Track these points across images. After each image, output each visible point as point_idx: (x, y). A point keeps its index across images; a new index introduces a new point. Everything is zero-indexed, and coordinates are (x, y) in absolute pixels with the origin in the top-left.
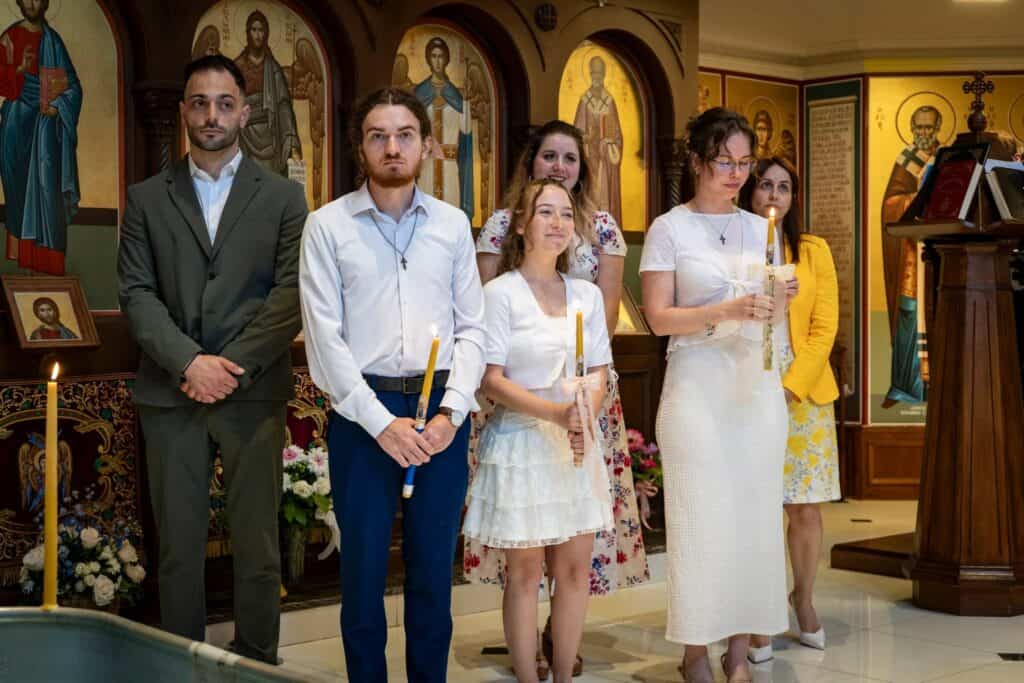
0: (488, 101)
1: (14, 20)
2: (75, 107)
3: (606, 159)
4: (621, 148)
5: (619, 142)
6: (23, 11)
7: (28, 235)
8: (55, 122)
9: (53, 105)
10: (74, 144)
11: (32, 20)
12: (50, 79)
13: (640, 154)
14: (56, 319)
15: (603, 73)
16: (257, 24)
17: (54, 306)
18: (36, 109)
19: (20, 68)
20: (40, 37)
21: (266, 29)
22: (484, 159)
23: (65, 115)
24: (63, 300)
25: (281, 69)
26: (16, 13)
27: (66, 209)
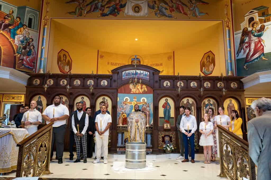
0: (216, 105)
2: (170, 109)
7: (166, 119)
8: (168, 110)
9: (168, 109)
10: (170, 112)
12: (168, 107)
14: (168, 127)
15: (231, 101)
17: (168, 125)
18: (167, 109)
19: (165, 106)
20: (167, 103)
21: (189, 100)
22: (216, 111)
24: (169, 125)
25: (190, 104)
26: (165, 102)
27: (169, 117)
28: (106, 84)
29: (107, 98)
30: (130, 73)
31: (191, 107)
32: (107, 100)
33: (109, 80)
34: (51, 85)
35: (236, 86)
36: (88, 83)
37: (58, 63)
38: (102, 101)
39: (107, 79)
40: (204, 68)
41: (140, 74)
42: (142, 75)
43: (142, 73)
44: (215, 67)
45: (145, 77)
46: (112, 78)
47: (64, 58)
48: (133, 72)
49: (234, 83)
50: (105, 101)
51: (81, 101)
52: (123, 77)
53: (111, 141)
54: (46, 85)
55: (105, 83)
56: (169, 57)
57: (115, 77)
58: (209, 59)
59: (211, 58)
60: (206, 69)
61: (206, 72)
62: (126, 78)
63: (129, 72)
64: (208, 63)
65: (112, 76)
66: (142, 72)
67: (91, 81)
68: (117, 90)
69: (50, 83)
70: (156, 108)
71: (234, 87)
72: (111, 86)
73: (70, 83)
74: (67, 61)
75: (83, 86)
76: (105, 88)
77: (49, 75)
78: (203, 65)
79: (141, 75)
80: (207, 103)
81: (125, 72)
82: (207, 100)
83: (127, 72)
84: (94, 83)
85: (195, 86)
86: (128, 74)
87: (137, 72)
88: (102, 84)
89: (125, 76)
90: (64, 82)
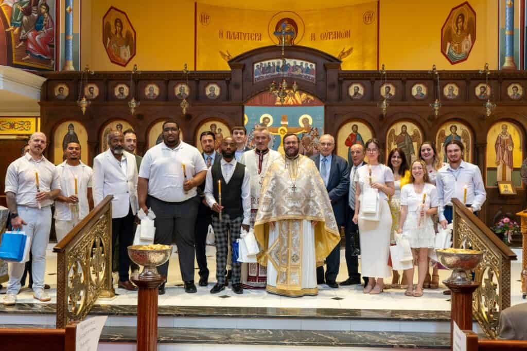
0: (469, 138)
1: (350, 133)
3: (507, 150)
4: (513, 147)
5: (512, 145)
6: (353, 130)
11: (355, 132)
12: (358, 143)
13: (520, 148)
16: (404, 127)
19: (352, 141)
20: (356, 135)
21: (406, 128)
25: (410, 136)
30: (271, 65)
31: (412, 142)
32: (220, 130)
33: (224, 83)
34: (94, 97)
35: (520, 92)
36: (177, 91)
37: (105, 42)
39: (219, 82)
40: (449, 44)
41: (296, 67)
42: (300, 70)
43: (299, 67)
44: (475, 43)
45: (305, 74)
46: (231, 79)
47: (117, 28)
48: (279, 63)
49: (515, 87)
50: (217, 131)
52: (255, 77)
55: (214, 90)
56: (367, 17)
57: (238, 77)
58: (463, 21)
59: (466, 20)
60: (453, 48)
61: (454, 54)
62: (263, 77)
63: (269, 63)
64: (459, 31)
65: (230, 74)
66: (298, 62)
67: (183, 86)
68: (243, 107)
69: (92, 93)
72: (228, 98)
73: (137, 94)
74: (124, 36)
75: (166, 99)
76: (214, 102)
77: (89, 74)
78: (447, 37)
79: (297, 70)
80: (448, 133)
81: (259, 64)
82: (448, 127)
83: (265, 64)
84: (190, 91)
85: (423, 94)
86: (267, 68)
87: (287, 63)
88: (208, 92)
89: (260, 74)
90: (122, 90)
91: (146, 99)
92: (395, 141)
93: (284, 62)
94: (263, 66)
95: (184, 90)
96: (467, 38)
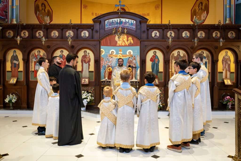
2: (159, 62)
3: (228, 63)
4: (230, 62)
5: (230, 61)
6: (154, 54)
8: (157, 64)
9: (156, 62)
10: (159, 66)
12: (156, 60)
13: (234, 62)
14: (156, 82)
15: (227, 53)
16: (179, 52)
18: (155, 63)
19: (153, 59)
20: (156, 56)
21: (180, 53)
22: (209, 64)
23: (158, 63)
24: (157, 80)
25: (181, 57)
26: (153, 54)
27: (158, 72)
28: (87, 35)
29: (88, 51)
30: (114, 21)
32: (89, 53)
33: (90, 30)
35: (234, 35)
36: (67, 34)
38: (83, 54)
39: (88, 29)
40: (195, 17)
41: (126, 23)
42: (128, 24)
43: (128, 22)
45: (130, 26)
46: (94, 28)
47: (43, 7)
48: (117, 20)
49: (231, 33)
50: (87, 54)
51: (60, 55)
52: (106, 27)
53: (94, 98)
54: (19, 37)
56: (157, 7)
57: (97, 27)
59: (204, 5)
60: (197, 18)
61: (197, 21)
62: (110, 28)
63: (113, 20)
65: (93, 25)
66: (127, 20)
67: (70, 31)
68: (100, 42)
69: (25, 35)
70: (143, 62)
71: (231, 36)
72: (92, 38)
73: (47, 36)
74: (46, 11)
75: (62, 38)
76: (85, 39)
77: (22, 25)
79: (126, 24)
81: (108, 21)
82: (200, 51)
83: (111, 21)
84: (74, 34)
85: (188, 36)
86: (112, 23)
87: (121, 21)
88: (82, 35)
89: (108, 26)
90: (40, 34)
91: (52, 38)
92: (174, 59)
93: (120, 20)
94: (110, 22)
95: (71, 33)
96: (204, 13)
